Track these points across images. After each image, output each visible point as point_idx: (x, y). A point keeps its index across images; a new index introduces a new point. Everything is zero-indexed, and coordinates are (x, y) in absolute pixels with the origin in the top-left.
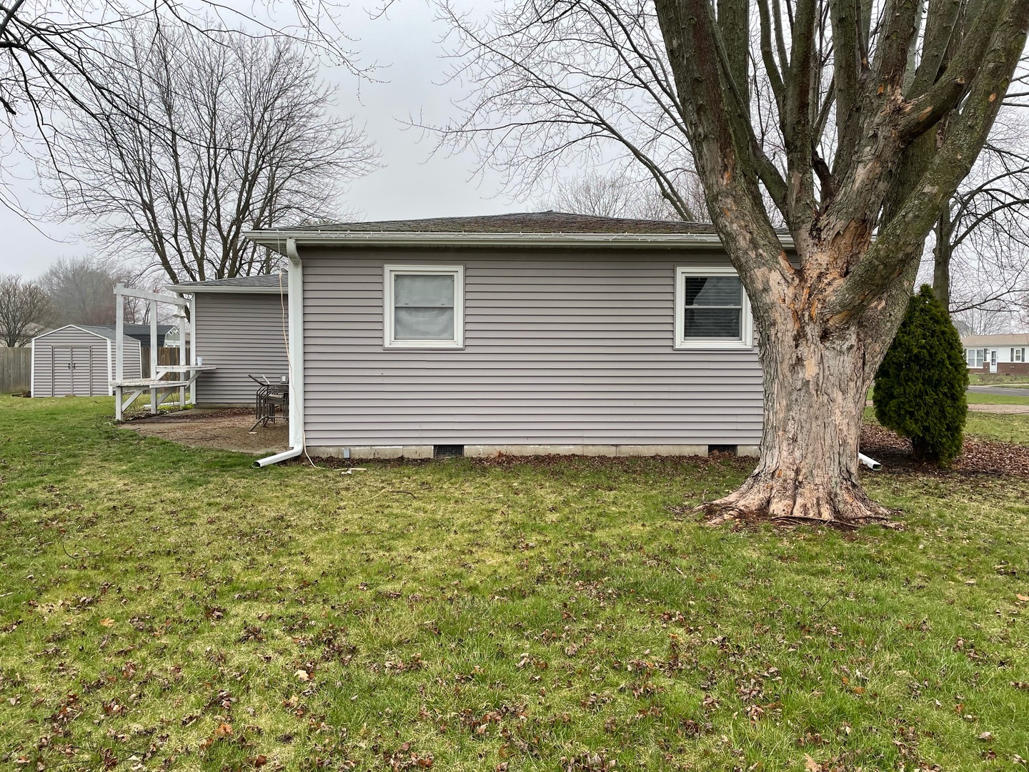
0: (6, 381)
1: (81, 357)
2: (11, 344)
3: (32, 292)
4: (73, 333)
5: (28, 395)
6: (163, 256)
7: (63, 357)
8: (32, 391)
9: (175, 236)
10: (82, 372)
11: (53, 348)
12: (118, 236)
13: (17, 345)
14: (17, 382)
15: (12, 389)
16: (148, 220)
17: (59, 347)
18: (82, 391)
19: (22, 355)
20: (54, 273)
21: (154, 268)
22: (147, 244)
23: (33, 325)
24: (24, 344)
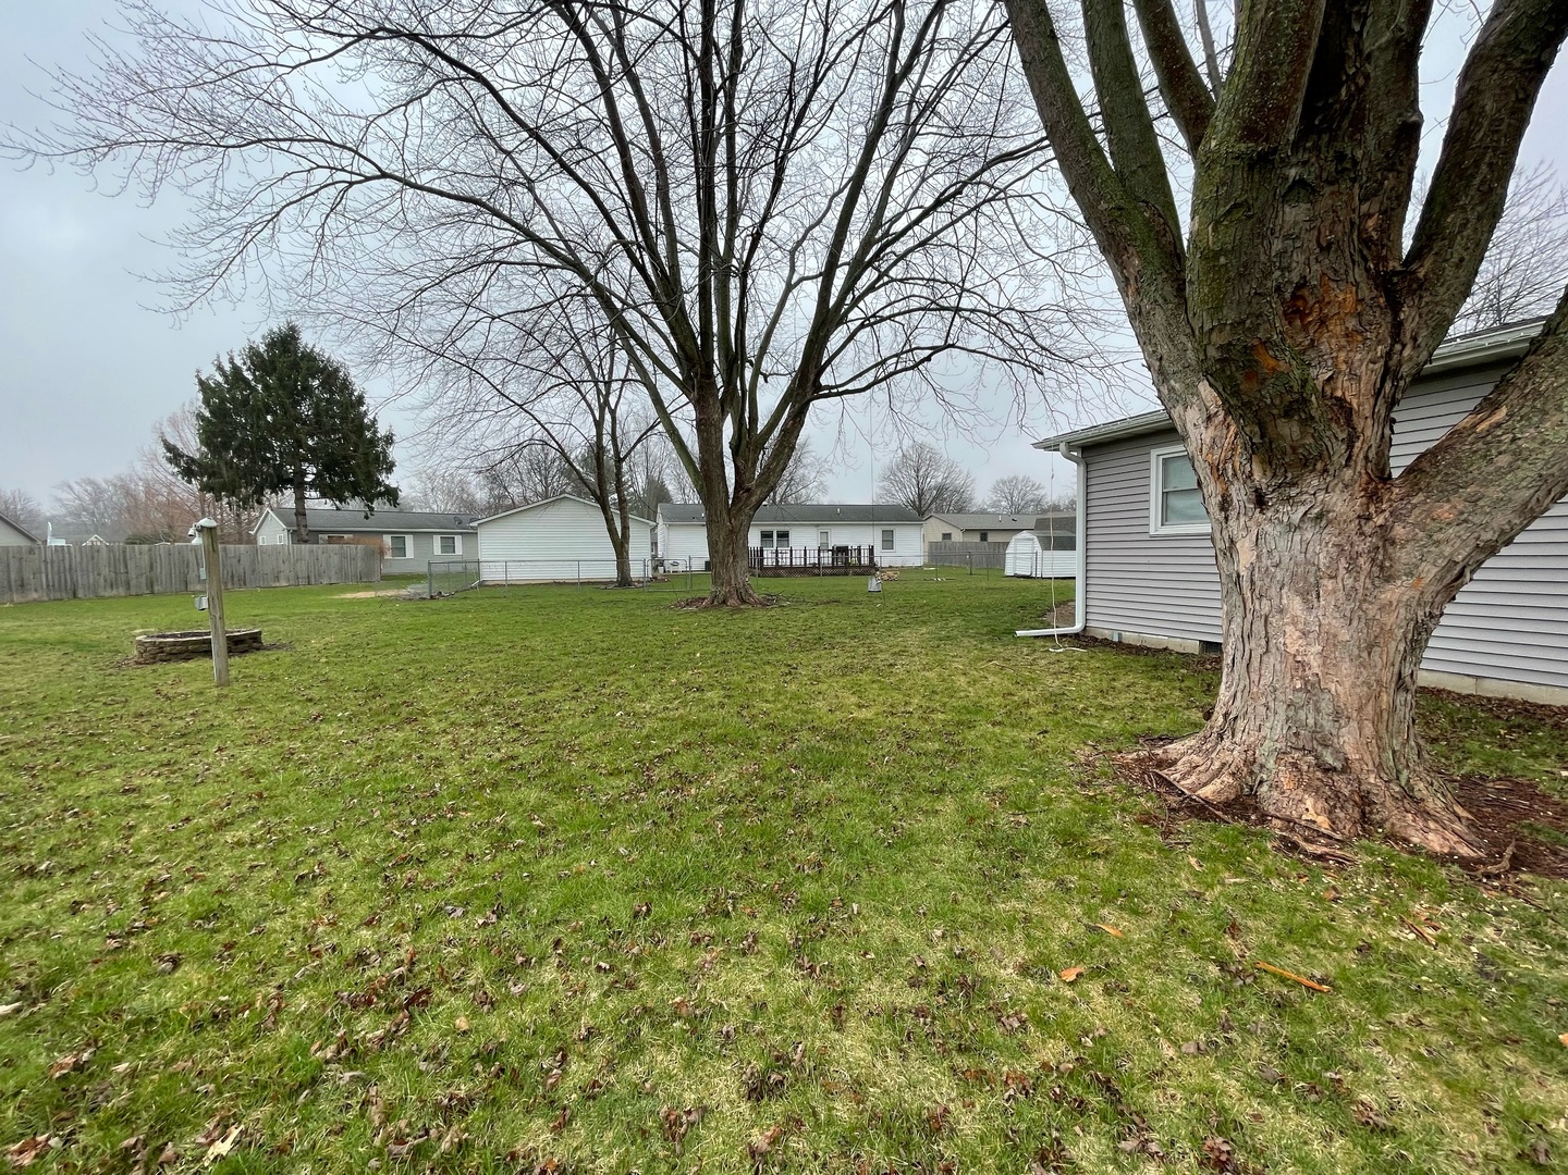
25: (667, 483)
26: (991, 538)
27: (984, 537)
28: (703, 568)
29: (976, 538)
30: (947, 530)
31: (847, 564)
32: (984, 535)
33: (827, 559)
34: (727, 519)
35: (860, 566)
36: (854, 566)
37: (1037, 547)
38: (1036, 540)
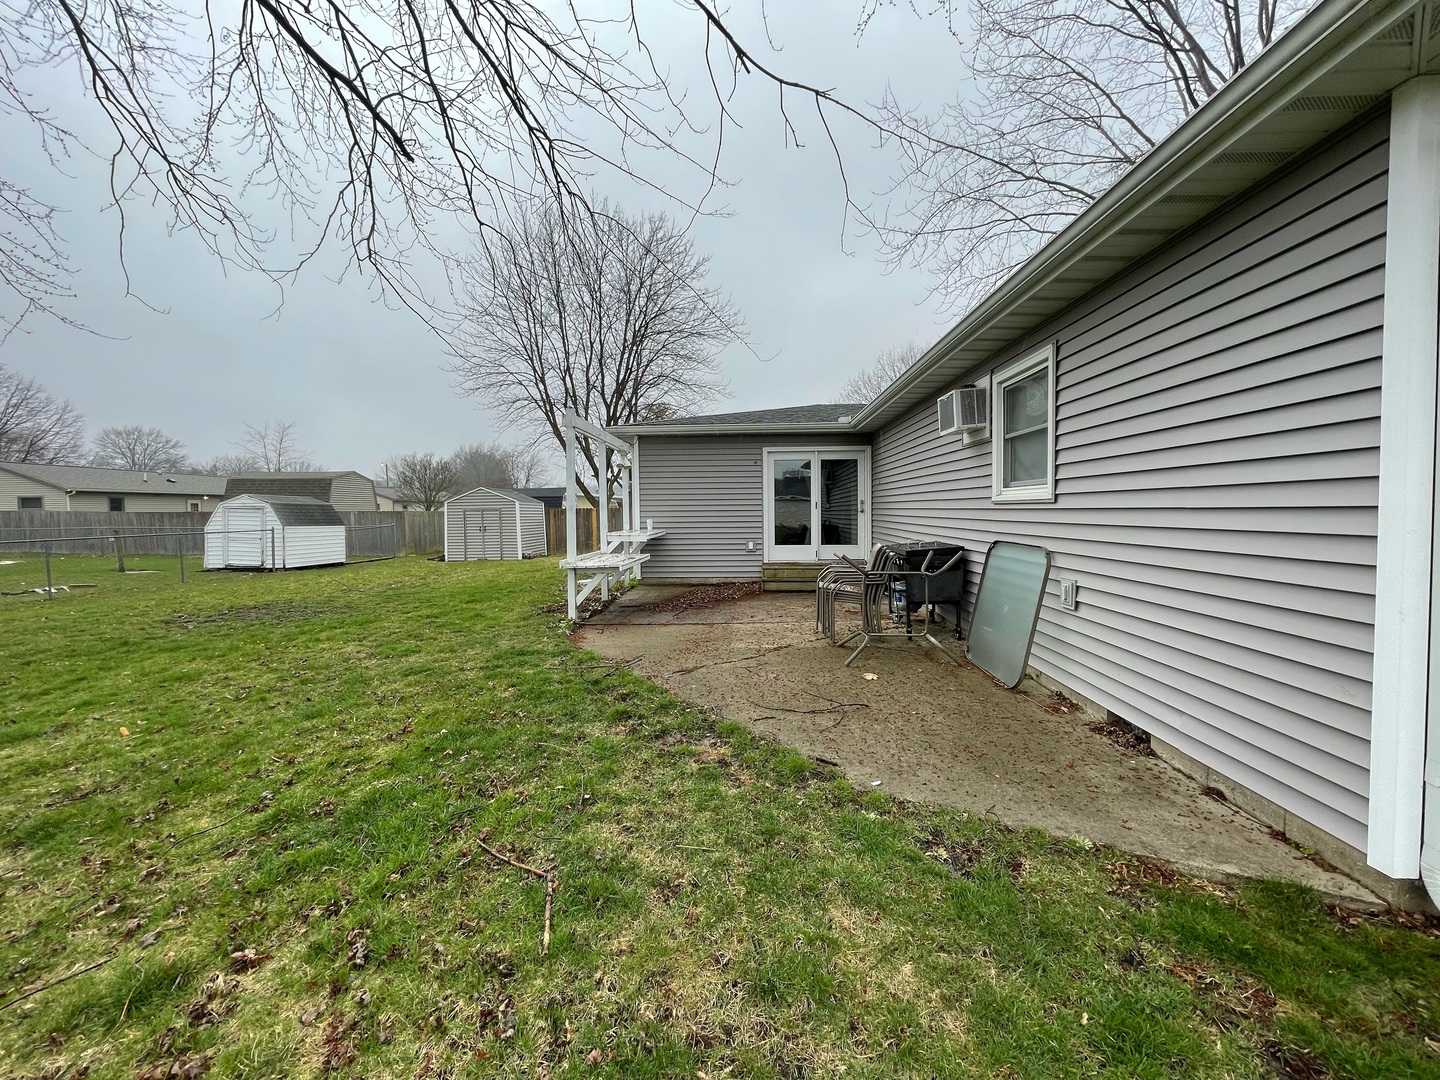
0: (423, 542)
1: (491, 519)
2: (428, 509)
3: (444, 467)
4: (482, 496)
5: (442, 559)
6: (554, 425)
7: (474, 520)
8: (446, 554)
9: (565, 405)
10: (492, 535)
11: (465, 511)
13: (432, 509)
14: (433, 543)
15: (428, 550)
16: (540, 391)
17: (472, 510)
18: (493, 555)
19: (436, 518)
20: (457, 456)
21: (545, 437)
22: (541, 414)
23: (444, 493)
24: (438, 508)
26: (131, 507)
27: (117, 504)
29: (102, 506)
30: (31, 491)
32: (116, 501)
37: (273, 519)
38: (269, 509)
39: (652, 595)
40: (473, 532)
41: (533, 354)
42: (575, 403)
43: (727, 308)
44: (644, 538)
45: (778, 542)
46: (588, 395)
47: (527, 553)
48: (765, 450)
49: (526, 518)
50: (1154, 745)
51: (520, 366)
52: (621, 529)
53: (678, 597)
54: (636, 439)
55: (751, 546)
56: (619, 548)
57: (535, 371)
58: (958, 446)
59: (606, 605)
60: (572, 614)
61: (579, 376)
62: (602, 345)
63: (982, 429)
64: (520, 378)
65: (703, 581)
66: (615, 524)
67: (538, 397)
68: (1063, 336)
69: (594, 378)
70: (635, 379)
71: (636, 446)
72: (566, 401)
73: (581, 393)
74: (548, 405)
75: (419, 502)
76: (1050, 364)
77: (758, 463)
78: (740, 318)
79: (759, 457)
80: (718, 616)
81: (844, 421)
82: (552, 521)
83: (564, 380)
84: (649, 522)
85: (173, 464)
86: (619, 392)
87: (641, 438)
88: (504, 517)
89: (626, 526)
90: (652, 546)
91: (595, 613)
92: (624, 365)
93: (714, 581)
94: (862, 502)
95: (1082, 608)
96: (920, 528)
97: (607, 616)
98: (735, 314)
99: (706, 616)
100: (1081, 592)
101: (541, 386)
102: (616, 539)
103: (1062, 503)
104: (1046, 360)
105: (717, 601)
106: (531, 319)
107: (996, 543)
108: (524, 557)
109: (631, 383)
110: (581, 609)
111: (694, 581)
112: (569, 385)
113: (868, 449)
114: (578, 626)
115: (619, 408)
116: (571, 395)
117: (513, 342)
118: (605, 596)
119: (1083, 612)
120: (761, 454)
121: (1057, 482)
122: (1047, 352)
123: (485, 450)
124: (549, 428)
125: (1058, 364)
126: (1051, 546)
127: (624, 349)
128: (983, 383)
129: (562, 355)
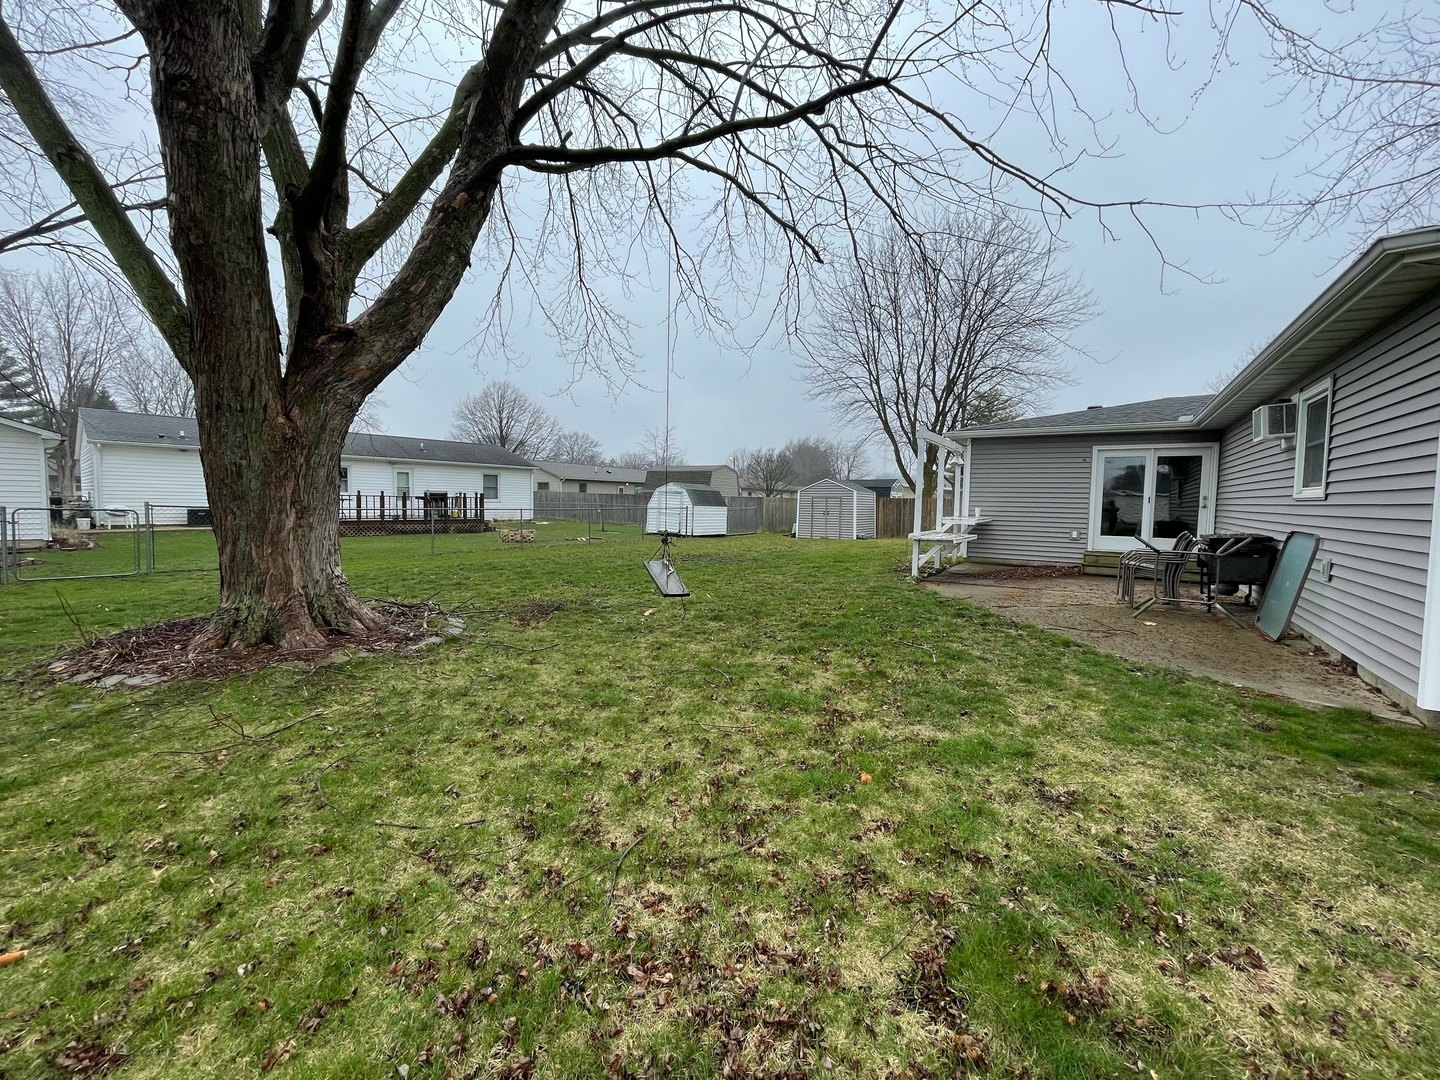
1: (833, 505)
2: (768, 496)
3: (783, 460)
4: (827, 486)
5: (794, 536)
6: (885, 423)
7: (821, 506)
8: (796, 532)
9: (897, 404)
10: (833, 518)
11: (812, 498)
12: (856, 405)
13: (772, 496)
15: (781, 529)
16: (874, 392)
17: (818, 497)
18: (833, 534)
19: (784, 503)
20: (788, 449)
22: (873, 413)
24: (777, 495)
25: (111, 391)
26: (591, 489)
27: (583, 488)
28: (184, 520)
29: (575, 489)
30: (544, 479)
31: (445, 518)
32: (583, 485)
33: (416, 510)
34: (275, 406)
35: (465, 520)
36: (456, 521)
37: (687, 501)
38: (685, 493)
39: (977, 569)
40: (818, 516)
41: (870, 357)
42: (905, 401)
43: (1076, 290)
44: (973, 522)
45: (1104, 533)
46: (918, 392)
47: (860, 535)
48: (1095, 449)
49: (862, 504)
50: (1359, 671)
51: (859, 371)
52: (952, 515)
53: (1000, 572)
54: (969, 441)
55: (1075, 534)
56: (950, 530)
57: (871, 373)
58: (1277, 450)
59: (939, 572)
60: (915, 572)
61: (911, 376)
62: (935, 345)
63: (1293, 437)
64: (857, 381)
65: (1024, 563)
66: (948, 511)
67: (872, 398)
68: (1339, 372)
69: (925, 376)
70: (967, 374)
71: (969, 447)
72: (898, 399)
73: (913, 392)
74: (880, 403)
75: (762, 490)
76: (1329, 393)
77: (1087, 461)
78: (1092, 298)
79: (1088, 455)
80: (1034, 585)
81: (1185, 420)
82: (881, 509)
83: (897, 381)
84: (977, 511)
85: (592, 460)
86: (949, 389)
87: (974, 441)
88: (843, 502)
89: (956, 513)
90: (978, 529)
91: (930, 575)
92: (956, 360)
93: (1036, 564)
94: (1205, 498)
95: (1334, 579)
96: (1244, 523)
97: (940, 578)
98: (1086, 295)
99: (1024, 584)
100: (1335, 568)
101: (875, 387)
102: (949, 522)
103: (1331, 501)
104: (1326, 390)
105: (1034, 576)
106: (870, 326)
107: (1292, 533)
108: (858, 538)
109: (962, 379)
110: (921, 570)
111: (1015, 563)
112: (901, 386)
113: (1216, 446)
114: (920, 580)
115: (949, 404)
116: (902, 394)
117: (853, 350)
118: (937, 566)
119: (1333, 584)
120: (1091, 452)
121: (1328, 484)
122: (1327, 383)
123: (811, 443)
124: (880, 424)
125: (1334, 393)
126: (1321, 534)
127: (957, 344)
128: (1295, 398)
129: (896, 358)
